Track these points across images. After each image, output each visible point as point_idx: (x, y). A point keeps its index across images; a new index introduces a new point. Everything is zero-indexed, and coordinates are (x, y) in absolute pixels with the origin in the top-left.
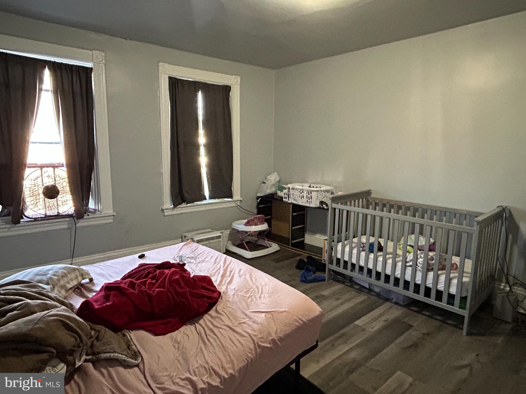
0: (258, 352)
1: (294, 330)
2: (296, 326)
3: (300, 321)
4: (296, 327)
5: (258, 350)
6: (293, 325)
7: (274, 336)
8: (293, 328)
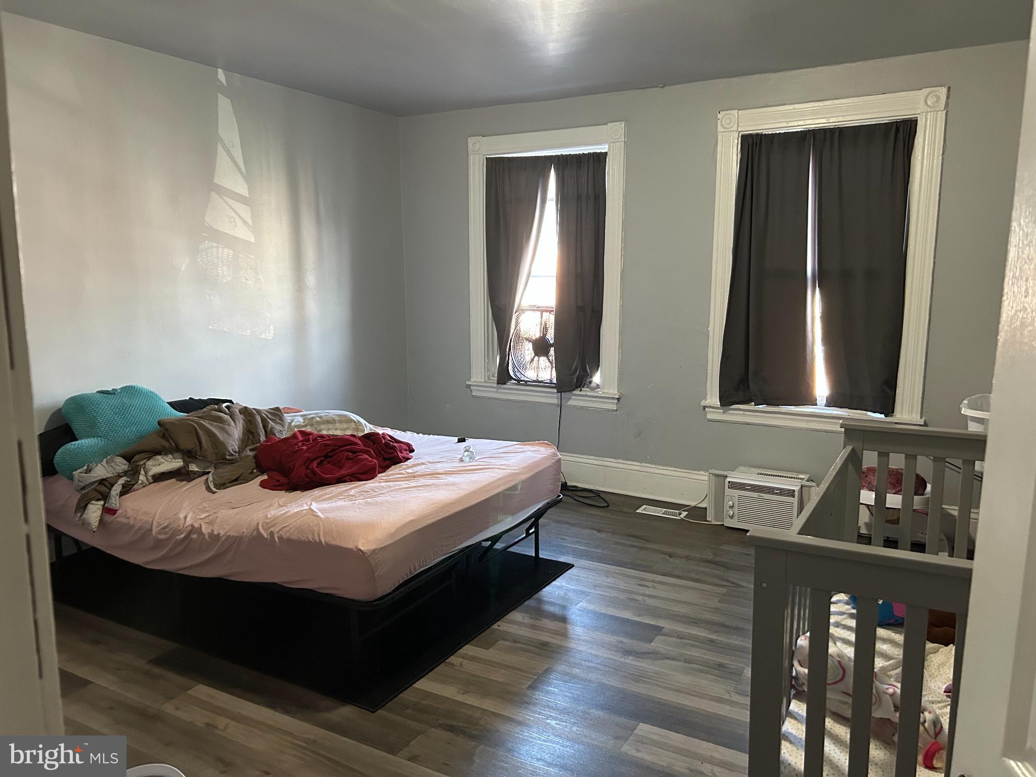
0: (253, 535)
1: (303, 541)
2: (308, 538)
3: (316, 536)
4: (306, 540)
5: (255, 532)
6: (305, 535)
7: (275, 529)
8: (303, 539)
